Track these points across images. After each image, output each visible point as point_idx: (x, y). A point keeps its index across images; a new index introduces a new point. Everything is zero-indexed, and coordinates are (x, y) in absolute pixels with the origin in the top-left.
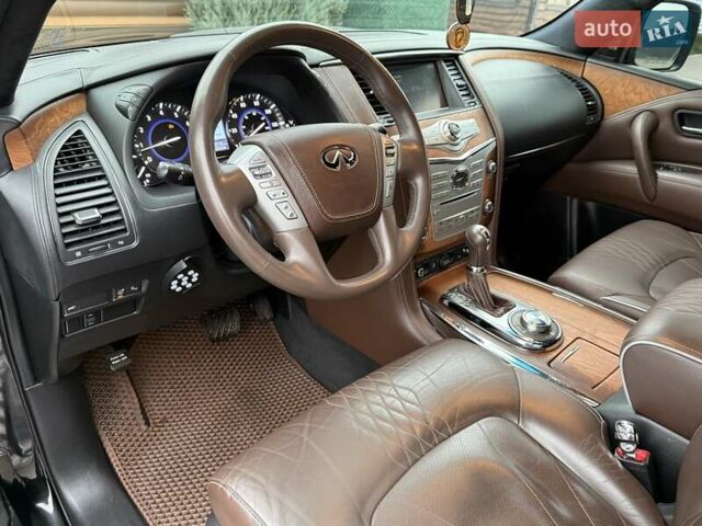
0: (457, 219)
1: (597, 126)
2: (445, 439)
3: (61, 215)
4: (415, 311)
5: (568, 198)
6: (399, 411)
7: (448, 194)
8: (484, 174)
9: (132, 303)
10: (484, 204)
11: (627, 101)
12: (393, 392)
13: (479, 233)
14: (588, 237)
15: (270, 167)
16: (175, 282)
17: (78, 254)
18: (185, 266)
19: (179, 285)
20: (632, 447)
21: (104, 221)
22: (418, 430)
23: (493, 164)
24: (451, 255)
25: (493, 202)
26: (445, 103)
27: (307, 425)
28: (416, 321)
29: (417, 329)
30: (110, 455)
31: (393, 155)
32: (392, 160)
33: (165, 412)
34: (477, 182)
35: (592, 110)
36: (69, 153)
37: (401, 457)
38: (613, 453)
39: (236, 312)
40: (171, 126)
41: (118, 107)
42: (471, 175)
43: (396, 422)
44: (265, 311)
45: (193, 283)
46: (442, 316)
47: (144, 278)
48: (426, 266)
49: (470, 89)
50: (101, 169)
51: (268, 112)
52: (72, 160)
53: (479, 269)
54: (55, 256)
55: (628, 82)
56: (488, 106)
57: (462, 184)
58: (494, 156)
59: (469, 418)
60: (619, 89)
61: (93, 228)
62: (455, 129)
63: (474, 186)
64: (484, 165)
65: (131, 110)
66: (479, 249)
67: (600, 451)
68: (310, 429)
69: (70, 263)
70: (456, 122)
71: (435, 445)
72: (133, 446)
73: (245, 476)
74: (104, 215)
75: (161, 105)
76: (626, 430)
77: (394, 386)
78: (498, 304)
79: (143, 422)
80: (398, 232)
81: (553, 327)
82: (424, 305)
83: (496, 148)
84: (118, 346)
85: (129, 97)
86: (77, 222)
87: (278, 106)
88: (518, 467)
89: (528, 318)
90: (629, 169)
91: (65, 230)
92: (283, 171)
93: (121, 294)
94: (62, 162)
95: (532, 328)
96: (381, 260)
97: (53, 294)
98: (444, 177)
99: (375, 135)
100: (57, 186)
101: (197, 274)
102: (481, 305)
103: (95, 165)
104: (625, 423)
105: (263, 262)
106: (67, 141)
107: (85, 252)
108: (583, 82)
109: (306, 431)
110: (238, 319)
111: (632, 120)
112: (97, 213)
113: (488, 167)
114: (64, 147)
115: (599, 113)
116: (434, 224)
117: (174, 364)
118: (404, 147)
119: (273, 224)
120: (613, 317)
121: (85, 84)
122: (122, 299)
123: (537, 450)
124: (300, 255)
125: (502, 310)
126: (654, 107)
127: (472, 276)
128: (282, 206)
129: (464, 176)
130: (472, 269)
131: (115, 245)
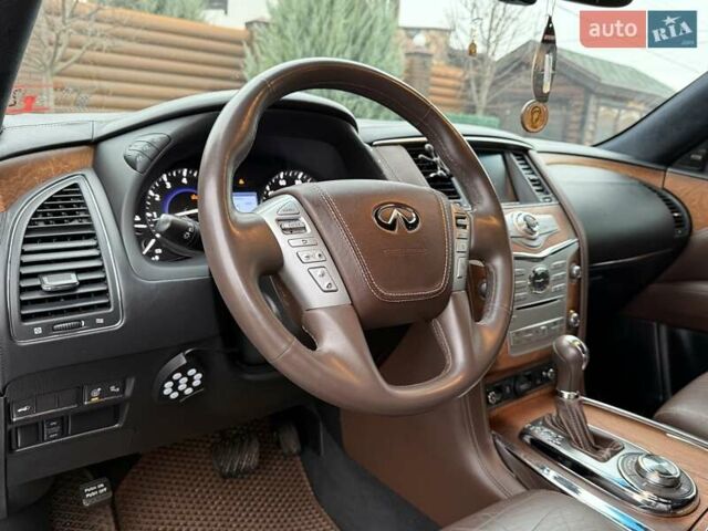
0: (537, 329)
1: (686, 240)
3: (24, 277)
4: (485, 449)
5: (655, 324)
7: (526, 298)
8: (567, 278)
9: (110, 411)
10: (569, 316)
13: (571, 345)
15: (303, 220)
16: (169, 385)
17: (38, 331)
18: (184, 361)
19: (175, 388)
21: (81, 291)
23: (577, 268)
24: (529, 378)
25: (578, 313)
26: (515, 198)
28: (487, 464)
29: (489, 474)
31: (465, 227)
32: (464, 233)
34: (559, 289)
35: (679, 222)
36: (55, 206)
39: (255, 441)
40: (193, 197)
41: (125, 157)
42: (552, 277)
44: (291, 442)
45: (195, 389)
46: (522, 456)
47: (130, 375)
48: (499, 390)
49: (544, 185)
50: (91, 227)
52: (57, 214)
53: (573, 394)
56: (565, 203)
57: (541, 286)
58: (577, 259)
61: (66, 298)
62: (532, 222)
63: (557, 292)
64: (566, 267)
65: (141, 160)
66: (572, 367)
69: (24, 343)
70: (532, 215)
74: (83, 283)
75: (185, 172)
78: (599, 444)
80: (473, 327)
81: (684, 480)
82: (498, 441)
83: (579, 250)
85: (141, 146)
86: (44, 288)
89: (647, 464)
91: (26, 297)
92: (321, 226)
93: (95, 396)
94: (44, 214)
95: (654, 478)
96: (449, 362)
98: (522, 275)
100: (28, 241)
101: (200, 375)
103: (85, 222)
105: (284, 346)
106: (56, 194)
107: (48, 330)
108: (665, 193)
110: (256, 450)
112: (73, 279)
113: (571, 270)
114: (51, 199)
115: (687, 226)
118: (479, 221)
119: (303, 298)
121: (95, 136)
122: (96, 403)
124: (337, 341)
125: (607, 452)
127: (563, 402)
129: (545, 275)
130: (561, 395)
131: (91, 323)
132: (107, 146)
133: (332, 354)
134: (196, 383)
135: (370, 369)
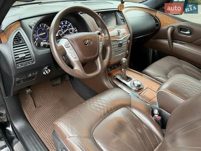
0: (119, 56)
1: (159, 30)
2: (112, 113)
3: (15, 55)
5: (150, 49)
6: (101, 106)
7: (117, 50)
8: (126, 44)
9: (33, 77)
10: (126, 52)
11: (167, 23)
12: (100, 101)
13: (124, 60)
14: (154, 60)
17: (20, 65)
18: (47, 68)
19: (45, 73)
20: (157, 116)
21: (26, 57)
22: (106, 111)
24: (117, 65)
25: (129, 51)
26: (117, 24)
27: (78, 109)
28: (107, 82)
29: (107, 84)
30: (26, 115)
31: (102, 41)
32: (102, 42)
33: (40, 104)
34: (125, 46)
35: (157, 25)
36: (16, 38)
37: (101, 117)
38: (153, 117)
40: (43, 30)
41: (29, 26)
42: (123, 44)
43: (101, 109)
44: (67, 78)
46: (114, 81)
47: (36, 71)
48: (111, 68)
49: (124, 20)
50: (25, 43)
51: (69, 25)
52: (17, 40)
53: (124, 69)
54: (14, 66)
55: (167, 18)
56: (129, 25)
57: (121, 46)
58: (129, 39)
59: (119, 108)
60: (165, 20)
61: (23, 59)
62: (119, 32)
64: (127, 41)
65: (33, 27)
66: (124, 65)
67: (149, 116)
68: (79, 110)
69: (17, 68)
70: (119, 30)
71: (110, 114)
72: (32, 113)
73: (62, 121)
74: (26, 55)
76: (156, 112)
77: (100, 99)
78: (128, 79)
79: (34, 107)
80: (103, 61)
81: (141, 85)
82: (109, 78)
83: (130, 37)
84: (28, 87)
85: (32, 23)
86: (19, 57)
87: (72, 24)
88: (129, 120)
89: (135, 82)
90: (166, 42)
91: (16, 59)
92: (73, 46)
94: (15, 41)
95: (136, 85)
96: (98, 68)
97: (13, 75)
98: (116, 45)
99: (98, 35)
100: (14, 47)
102: (124, 79)
103: (23, 42)
104: (156, 110)
105: (68, 69)
106: (16, 35)
107: (22, 65)
108: (155, 17)
109: (78, 111)
110: (60, 80)
111: (168, 29)
112: (24, 55)
113: (128, 42)
114: (15, 37)
115: (159, 26)
116: (113, 57)
117: (43, 91)
118: (105, 39)
119: (70, 59)
120: (157, 82)
121: (20, 19)
122: (30, 76)
123: (135, 116)
124: (77, 67)
125: (129, 80)
126: (174, 25)
127: (122, 71)
128: (73, 55)
129: (121, 44)
130: (122, 70)
131: (29, 63)
132: (23, 21)
133: (76, 70)
134: (49, 71)
135: (84, 72)
